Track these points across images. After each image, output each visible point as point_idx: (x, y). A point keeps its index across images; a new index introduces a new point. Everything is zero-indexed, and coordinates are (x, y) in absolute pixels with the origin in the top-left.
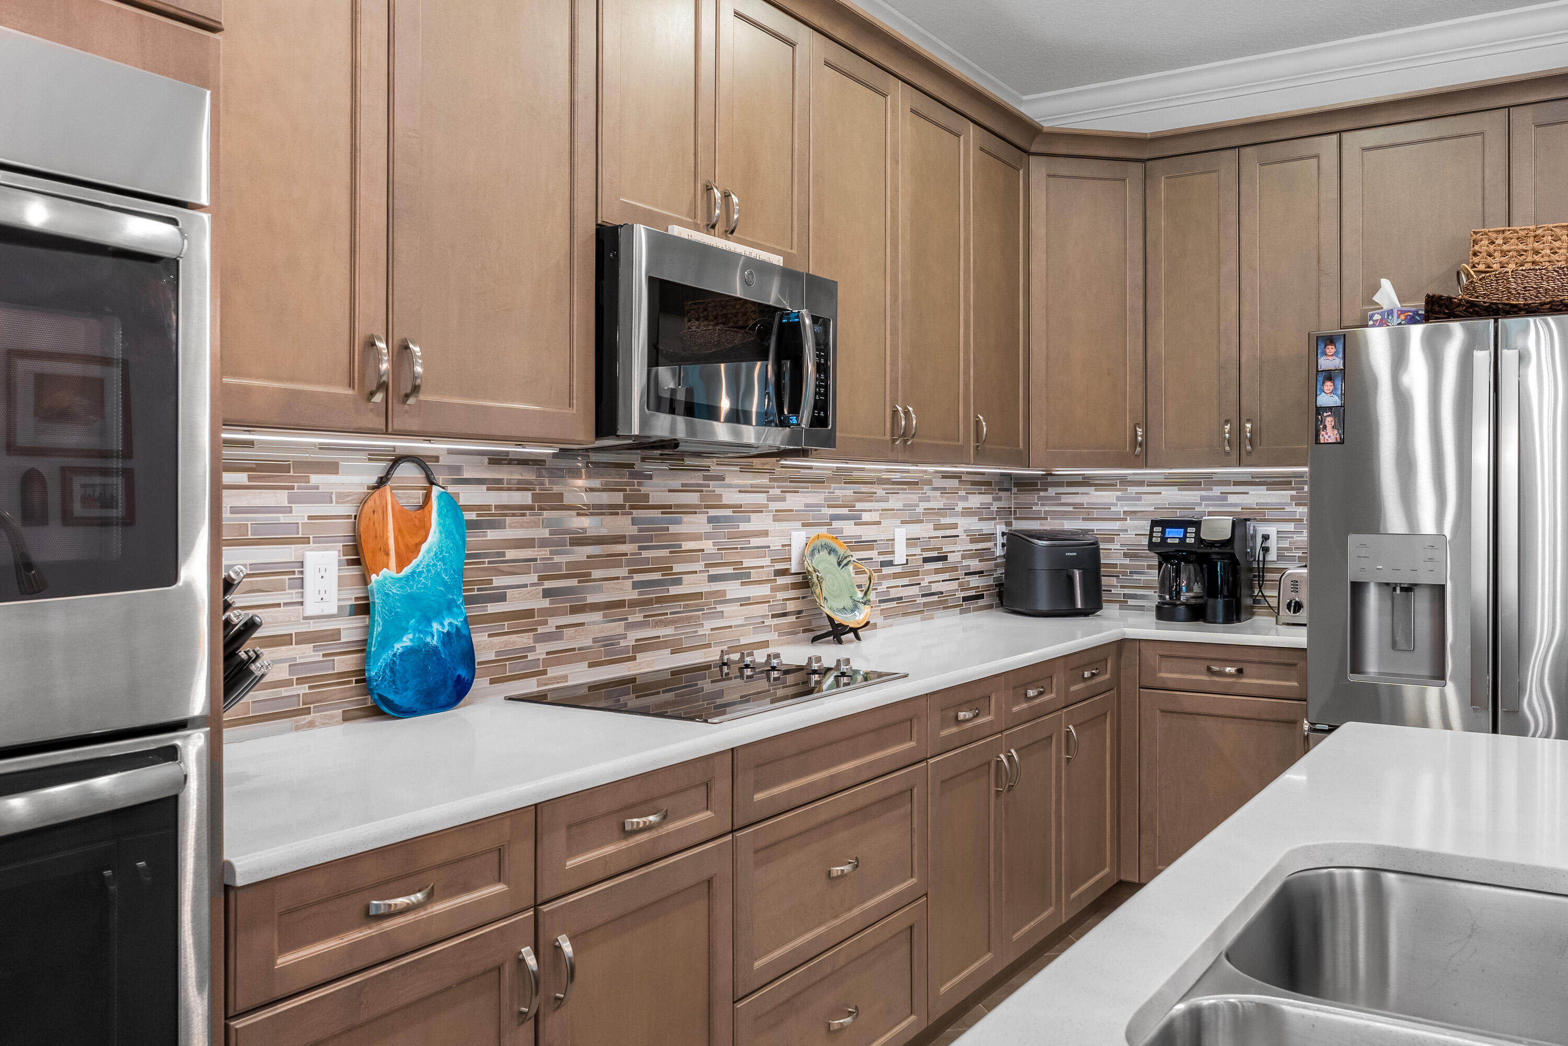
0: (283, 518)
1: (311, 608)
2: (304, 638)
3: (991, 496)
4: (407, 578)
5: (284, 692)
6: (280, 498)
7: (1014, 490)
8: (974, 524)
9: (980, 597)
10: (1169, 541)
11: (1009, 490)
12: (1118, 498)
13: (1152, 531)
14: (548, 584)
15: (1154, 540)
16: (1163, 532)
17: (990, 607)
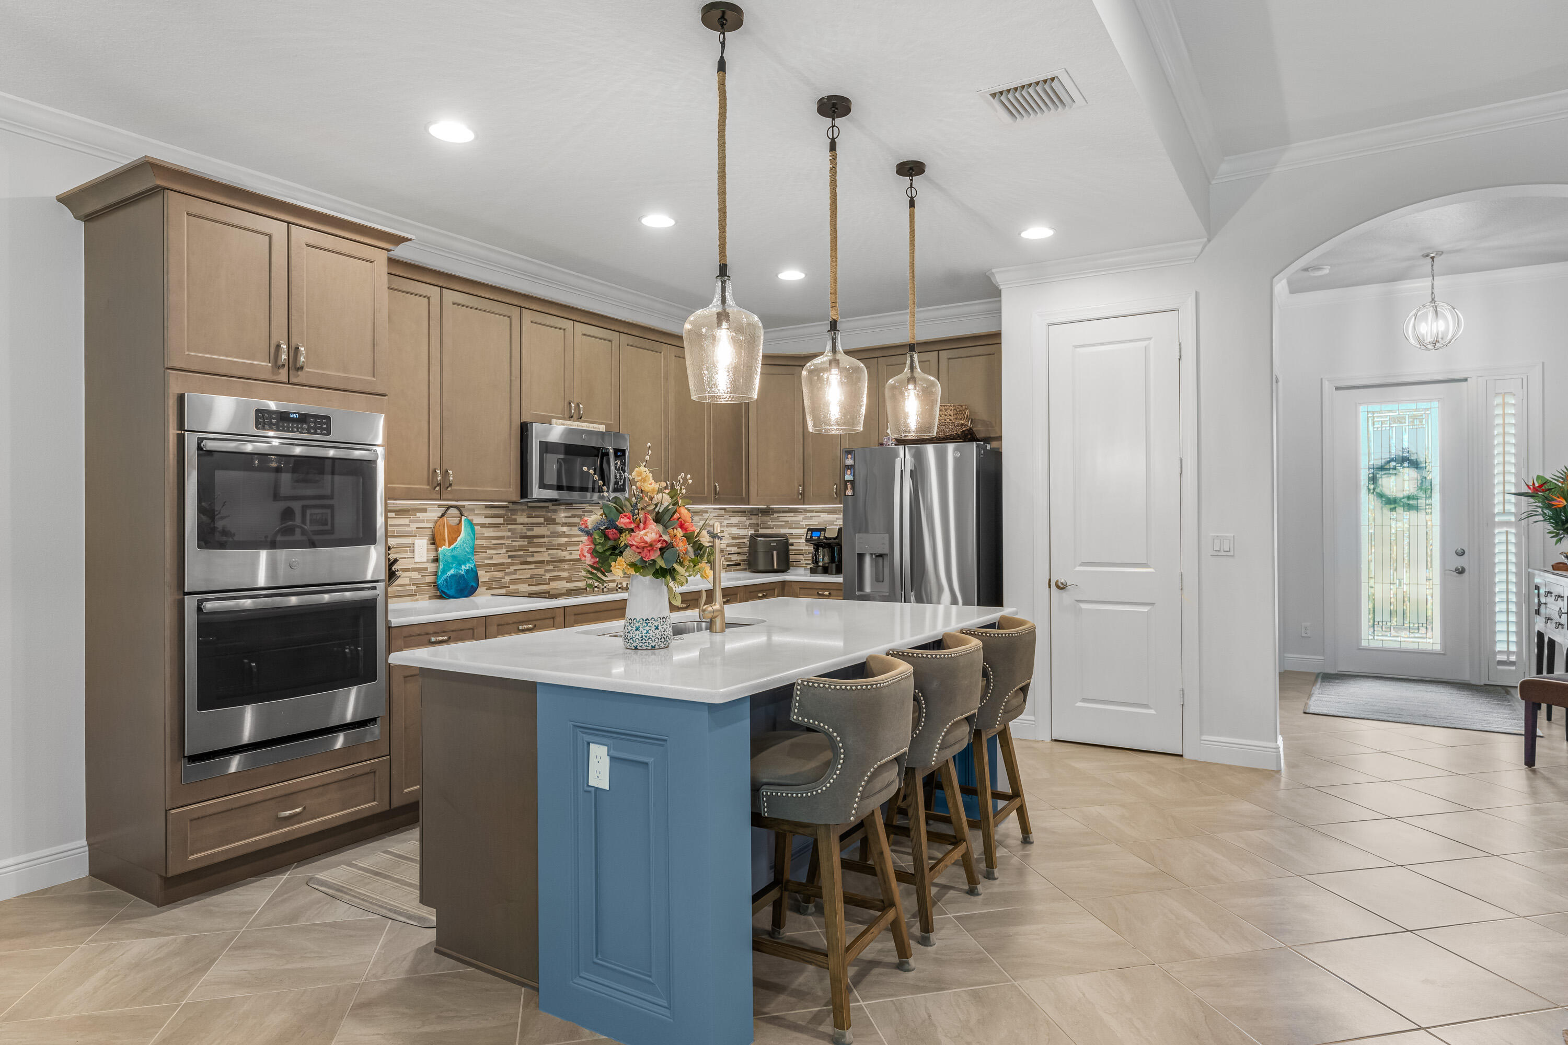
0: (407, 528)
1: (417, 559)
2: (414, 570)
3: (745, 518)
4: (452, 549)
5: (408, 588)
6: (406, 521)
7: (760, 515)
8: (734, 531)
9: (739, 565)
10: (813, 538)
11: (757, 515)
12: (803, 519)
13: (807, 534)
14: (510, 553)
15: (808, 537)
16: (811, 534)
17: (745, 569)
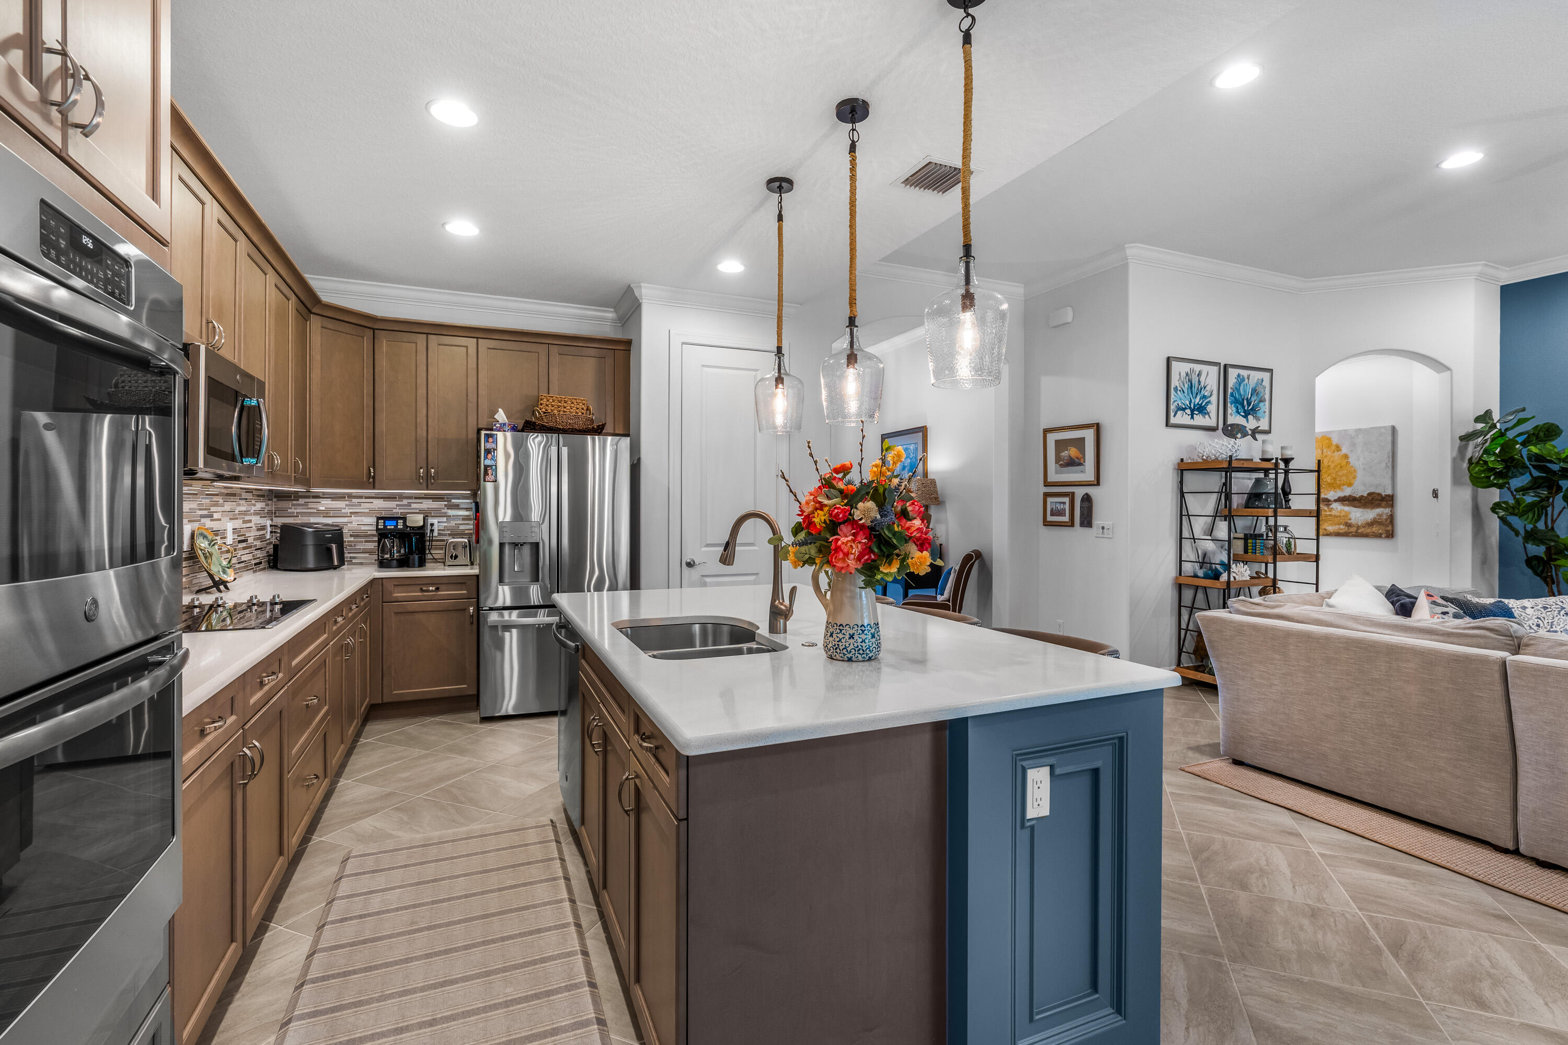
3: (265, 503)
7: (275, 500)
8: (256, 520)
9: (260, 563)
10: (388, 527)
11: (272, 500)
12: (347, 505)
13: (377, 523)
15: (379, 527)
16: (384, 523)
